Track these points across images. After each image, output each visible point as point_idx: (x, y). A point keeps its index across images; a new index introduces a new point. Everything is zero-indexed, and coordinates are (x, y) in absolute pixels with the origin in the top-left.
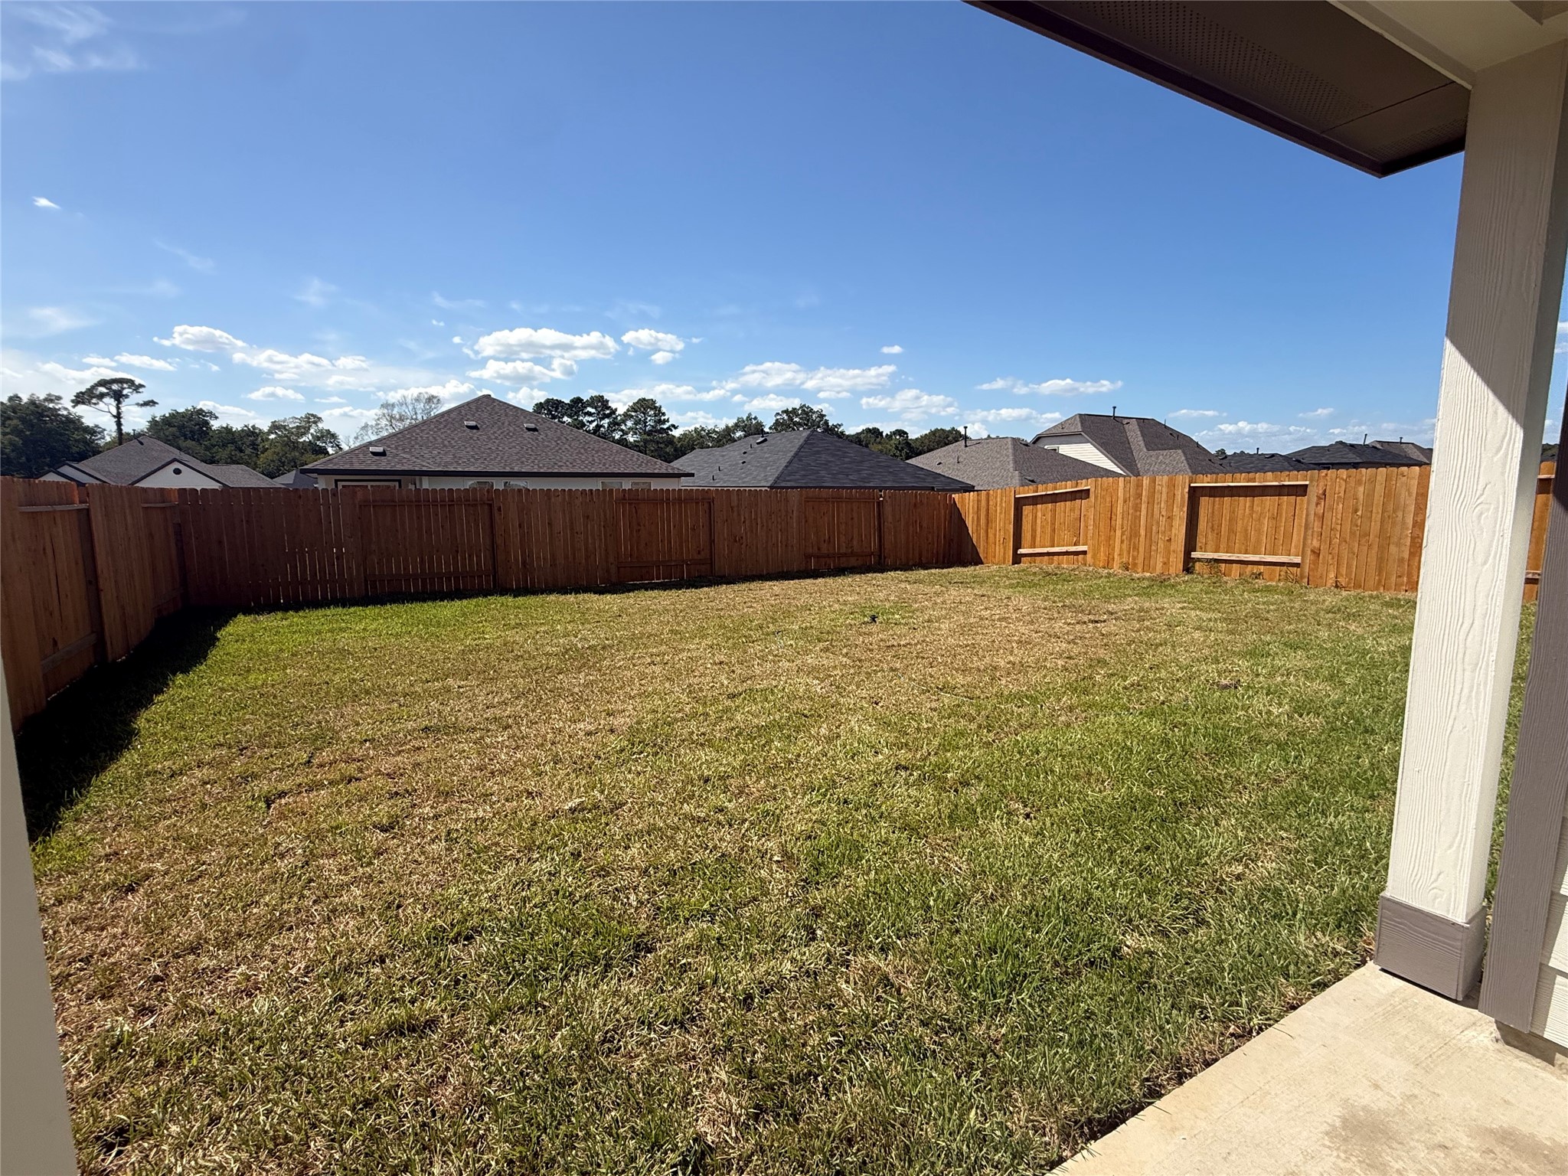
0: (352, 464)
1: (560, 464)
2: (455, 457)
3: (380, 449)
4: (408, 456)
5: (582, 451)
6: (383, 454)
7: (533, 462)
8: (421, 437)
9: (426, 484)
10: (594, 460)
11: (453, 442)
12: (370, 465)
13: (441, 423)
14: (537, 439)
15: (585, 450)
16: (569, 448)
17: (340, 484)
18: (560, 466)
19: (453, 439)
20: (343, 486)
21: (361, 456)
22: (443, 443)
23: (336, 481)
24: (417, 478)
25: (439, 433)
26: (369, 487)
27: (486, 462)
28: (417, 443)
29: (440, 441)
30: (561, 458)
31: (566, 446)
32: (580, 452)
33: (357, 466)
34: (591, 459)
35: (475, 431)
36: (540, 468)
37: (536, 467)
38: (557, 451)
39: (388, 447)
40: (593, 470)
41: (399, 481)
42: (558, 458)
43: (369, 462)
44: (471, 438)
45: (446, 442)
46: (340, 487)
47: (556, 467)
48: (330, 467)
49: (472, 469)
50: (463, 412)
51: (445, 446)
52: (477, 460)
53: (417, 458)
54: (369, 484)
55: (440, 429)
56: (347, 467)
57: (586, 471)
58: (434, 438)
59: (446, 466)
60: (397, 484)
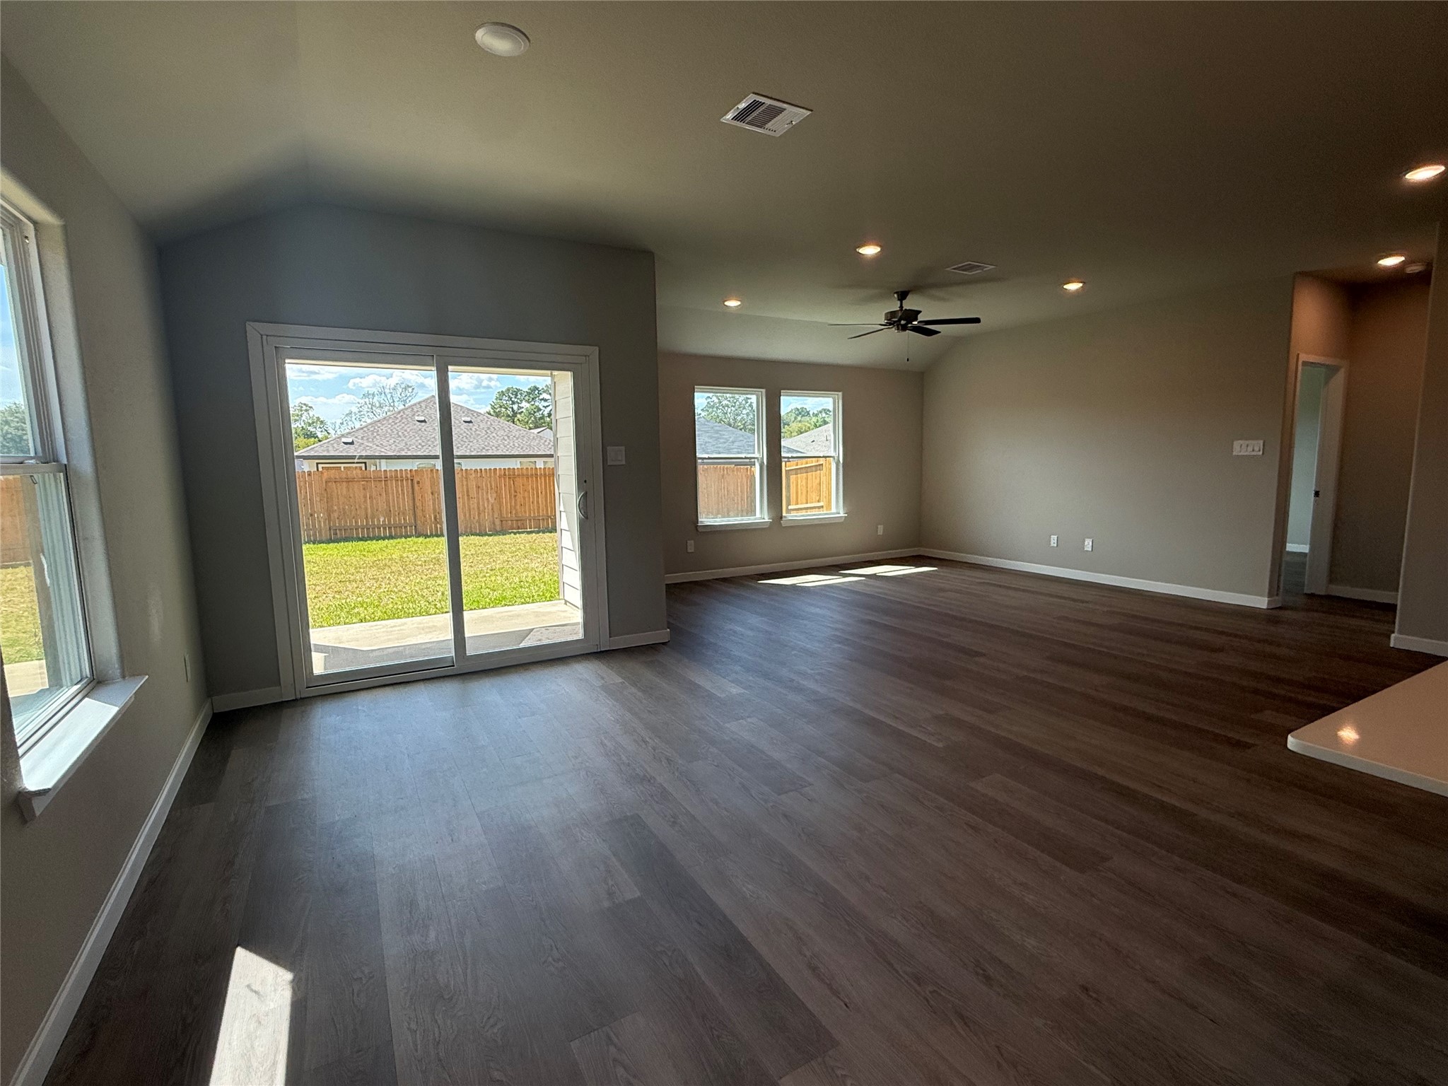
0: (328, 451)
1: (487, 448)
2: (407, 444)
3: (350, 440)
4: (371, 445)
5: (506, 438)
6: (352, 443)
7: (466, 447)
8: (382, 429)
9: (384, 465)
10: (514, 445)
11: (405, 433)
12: (341, 452)
13: (397, 418)
14: (471, 429)
15: (508, 437)
16: (495, 436)
17: (320, 466)
18: (487, 450)
19: (406, 431)
20: (322, 468)
21: (335, 445)
22: (398, 434)
23: (317, 464)
24: (378, 461)
25: (396, 426)
26: (342, 469)
27: (430, 448)
28: (378, 435)
29: (396, 432)
30: (489, 443)
31: (494, 434)
32: (504, 439)
33: (332, 454)
34: (511, 444)
35: (423, 424)
36: (472, 451)
37: (468, 451)
38: (486, 439)
39: (356, 437)
40: (512, 453)
41: (365, 463)
42: (486, 444)
43: (341, 449)
44: (420, 430)
45: (400, 433)
46: (320, 469)
47: (484, 450)
48: (312, 453)
49: (419, 453)
50: (415, 410)
51: (400, 436)
52: (423, 446)
53: (377, 446)
54: (342, 466)
55: (396, 424)
56: (325, 454)
57: (507, 453)
58: (391, 430)
59: (399, 451)
60: (363, 465)
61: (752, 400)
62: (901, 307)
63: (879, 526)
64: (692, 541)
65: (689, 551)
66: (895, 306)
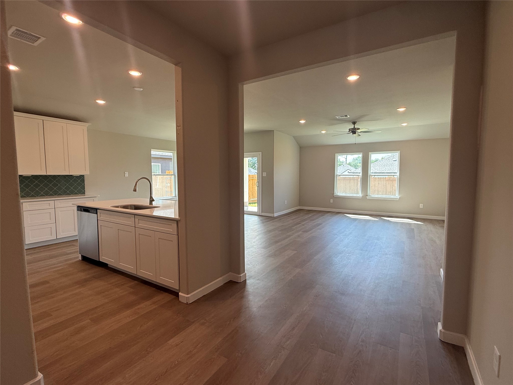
61: (358, 156)
62: (354, 127)
63: (420, 205)
64: (332, 200)
65: (331, 202)
66: (352, 127)
